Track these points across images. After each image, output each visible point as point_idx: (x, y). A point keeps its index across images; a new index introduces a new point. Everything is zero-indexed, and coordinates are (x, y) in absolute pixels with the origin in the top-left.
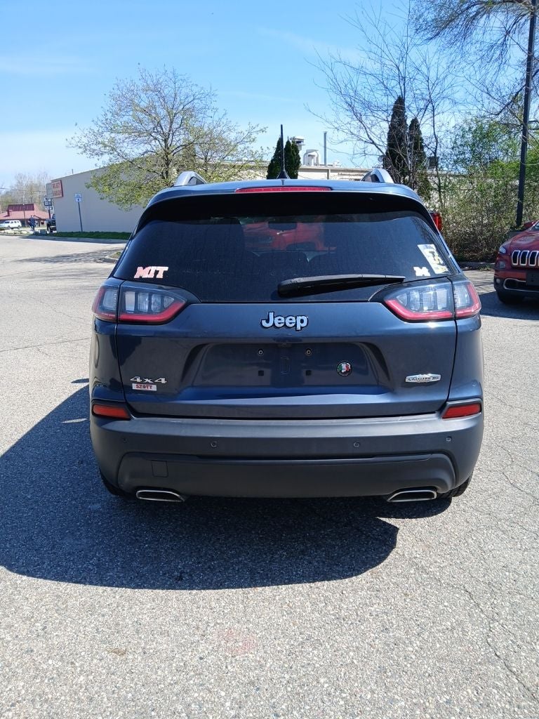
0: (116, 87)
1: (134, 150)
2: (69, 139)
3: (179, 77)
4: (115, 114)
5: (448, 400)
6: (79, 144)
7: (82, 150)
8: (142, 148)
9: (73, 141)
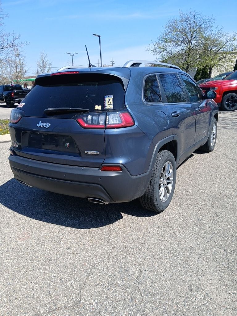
0: (168, 22)
1: (176, 49)
2: (147, 47)
3: (197, 14)
4: (166, 34)
5: (103, 163)
6: (151, 49)
7: (152, 51)
8: (179, 48)
9: (148, 48)
